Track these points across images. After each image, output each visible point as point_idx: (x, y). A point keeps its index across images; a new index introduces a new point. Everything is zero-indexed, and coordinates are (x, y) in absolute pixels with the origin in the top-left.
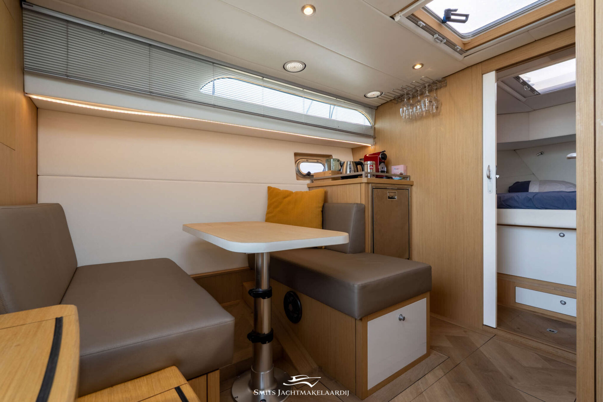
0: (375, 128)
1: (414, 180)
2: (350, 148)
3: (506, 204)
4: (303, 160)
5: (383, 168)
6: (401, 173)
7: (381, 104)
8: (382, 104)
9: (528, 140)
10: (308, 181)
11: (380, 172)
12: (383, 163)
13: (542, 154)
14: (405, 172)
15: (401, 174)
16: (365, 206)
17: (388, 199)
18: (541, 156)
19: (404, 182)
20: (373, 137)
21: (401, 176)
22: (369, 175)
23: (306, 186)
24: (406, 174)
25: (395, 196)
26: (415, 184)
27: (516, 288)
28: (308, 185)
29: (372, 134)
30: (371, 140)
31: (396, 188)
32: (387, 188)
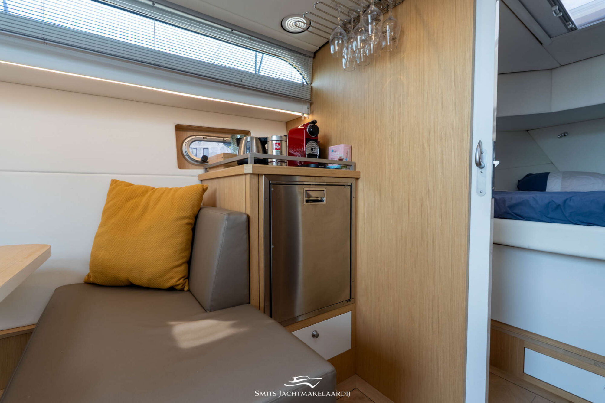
0: (312, 88)
1: (360, 171)
2: (284, 122)
3: (513, 213)
4: (197, 136)
5: (312, 149)
6: (340, 157)
7: (318, 48)
8: (320, 48)
9: (549, 111)
10: (200, 171)
11: (307, 155)
12: (312, 142)
13: (565, 135)
14: (347, 157)
15: (341, 160)
16: (248, 217)
17: (305, 203)
18: (564, 139)
19: (344, 172)
20: (309, 102)
21: (340, 162)
22: (274, 160)
23: (197, 178)
24: (349, 159)
25: (323, 198)
26: (362, 176)
27: (527, 350)
28: (199, 176)
29: (308, 97)
30: (305, 107)
31: (325, 184)
32: (305, 183)
